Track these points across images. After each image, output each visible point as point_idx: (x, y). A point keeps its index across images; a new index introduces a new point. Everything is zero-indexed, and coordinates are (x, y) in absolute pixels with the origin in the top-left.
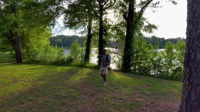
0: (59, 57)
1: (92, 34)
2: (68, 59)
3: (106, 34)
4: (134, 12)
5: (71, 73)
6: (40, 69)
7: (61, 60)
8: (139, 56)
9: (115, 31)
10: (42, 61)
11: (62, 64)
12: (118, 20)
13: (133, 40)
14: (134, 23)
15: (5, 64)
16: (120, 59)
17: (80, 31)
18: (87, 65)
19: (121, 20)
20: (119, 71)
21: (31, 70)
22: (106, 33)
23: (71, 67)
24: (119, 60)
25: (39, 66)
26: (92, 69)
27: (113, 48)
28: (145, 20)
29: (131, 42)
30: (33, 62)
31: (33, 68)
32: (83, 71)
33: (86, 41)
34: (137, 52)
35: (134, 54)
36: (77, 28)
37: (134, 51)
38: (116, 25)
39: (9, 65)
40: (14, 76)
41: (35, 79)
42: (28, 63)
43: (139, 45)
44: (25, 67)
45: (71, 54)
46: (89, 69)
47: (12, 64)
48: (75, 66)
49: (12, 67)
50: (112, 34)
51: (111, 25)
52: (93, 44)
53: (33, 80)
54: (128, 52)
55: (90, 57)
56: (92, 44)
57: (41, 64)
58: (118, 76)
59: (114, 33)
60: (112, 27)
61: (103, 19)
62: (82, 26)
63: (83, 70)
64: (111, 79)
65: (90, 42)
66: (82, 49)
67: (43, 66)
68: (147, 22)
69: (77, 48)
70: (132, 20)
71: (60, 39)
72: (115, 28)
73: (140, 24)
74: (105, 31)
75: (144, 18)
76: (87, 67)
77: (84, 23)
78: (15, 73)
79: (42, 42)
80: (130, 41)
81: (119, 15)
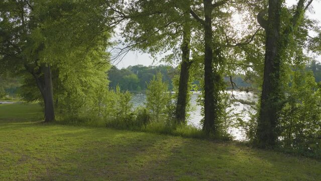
0: (121, 112)
1: (192, 62)
2: (140, 115)
3: (222, 60)
4: (281, 8)
5: (138, 147)
6: (78, 137)
7: (125, 117)
8: (296, 109)
9: (243, 53)
10: (90, 120)
11: (128, 126)
12: (250, 27)
13: (283, 71)
14: (284, 33)
15: (25, 123)
16: (253, 117)
17: (163, 56)
18: (178, 130)
19: (255, 28)
20: (248, 146)
21: (62, 138)
22: (220, 56)
23: (142, 134)
24: (250, 119)
25: (82, 130)
26: (185, 140)
27: (241, 90)
28: (311, 26)
29: (278, 77)
30: (72, 121)
31: (69, 134)
32: (164, 143)
33: (178, 77)
34: (292, 101)
35: (282, 105)
36: (157, 49)
37: (284, 98)
38: (243, 39)
39: (30, 125)
40: (28, 149)
41: (61, 158)
42: (64, 123)
43: (297, 84)
44: (55, 132)
45: (148, 104)
46: (179, 138)
47: (36, 124)
48: (152, 132)
49: (33, 130)
50: (235, 60)
51: (231, 39)
52: (193, 84)
53: (56, 158)
54: (269, 99)
55: (188, 111)
56: (191, 83)
57: (87, 126)
58: (242, 158)
59: (241, 57)
60: (235, 44)
61: (214, 28)
62: (169, 44)
63: (166, 141)
64: (220, 166)
65: (188, 78)
66: (171, 94)
67: (89, 130)
68: (317, 30)
69: (159, 92)
70: (277, 26)
71: (135, 73)
72: (242, 46)
73: (298, 36)
74: (218, 52)
75: (309, 22)
76: (176, 135)
77: (173, 38)
78: (32, 142)
79: (93, 82)
80: (274, 75)
81: (249, 16)
